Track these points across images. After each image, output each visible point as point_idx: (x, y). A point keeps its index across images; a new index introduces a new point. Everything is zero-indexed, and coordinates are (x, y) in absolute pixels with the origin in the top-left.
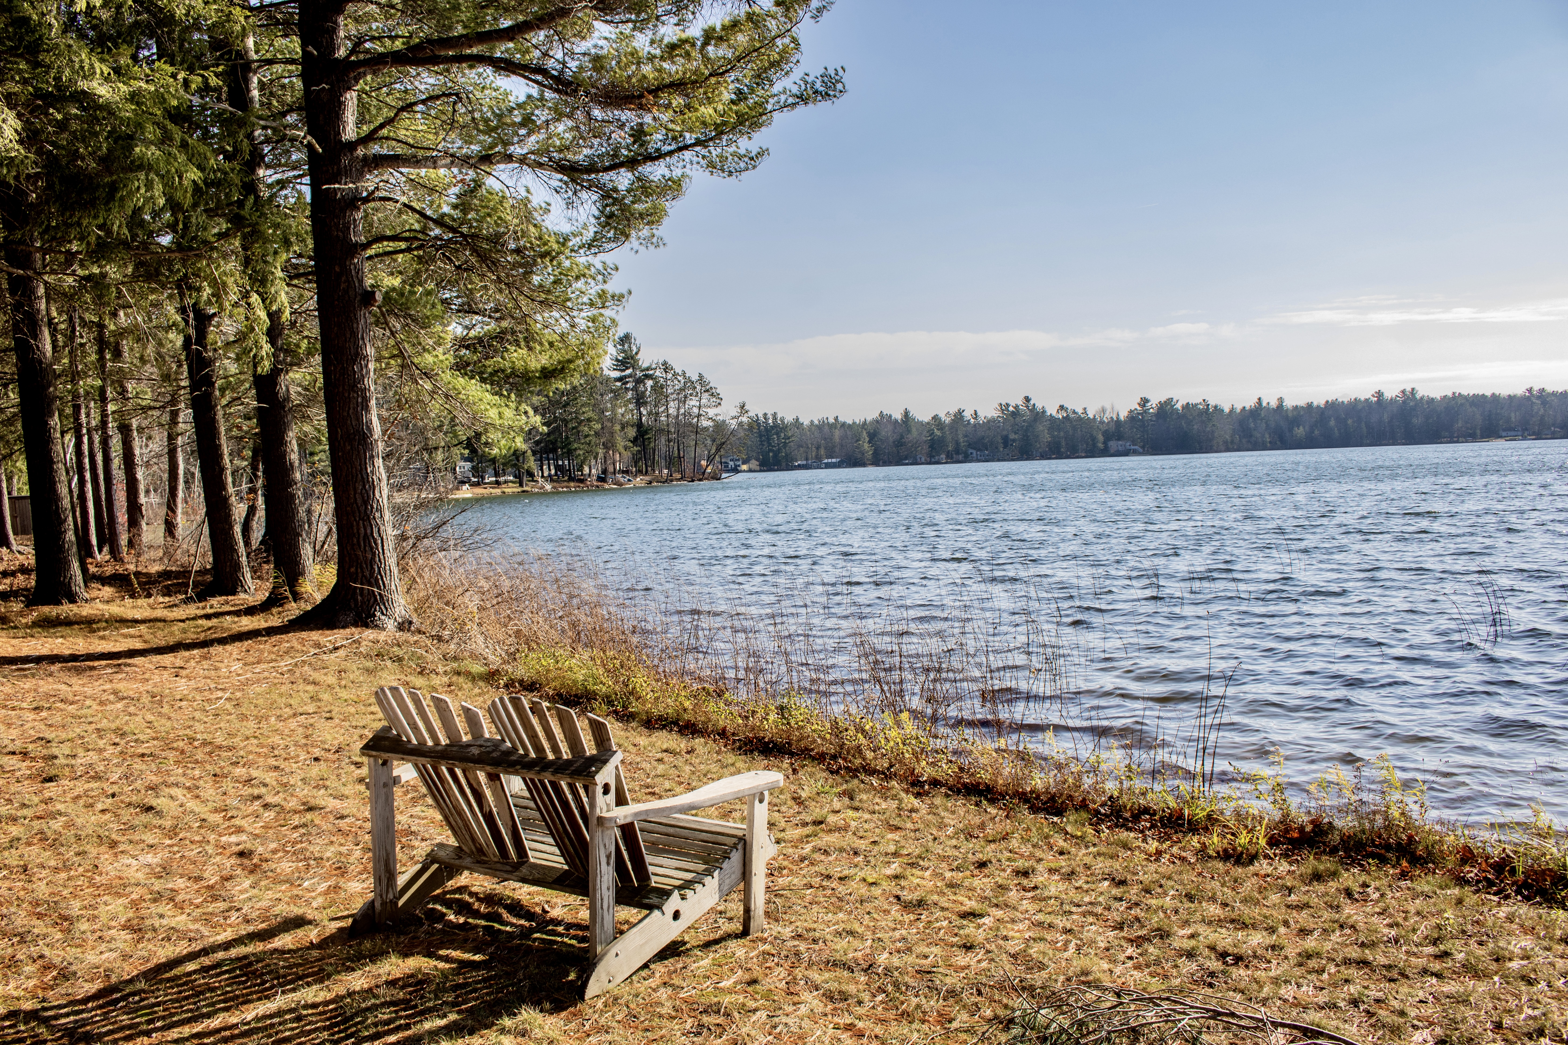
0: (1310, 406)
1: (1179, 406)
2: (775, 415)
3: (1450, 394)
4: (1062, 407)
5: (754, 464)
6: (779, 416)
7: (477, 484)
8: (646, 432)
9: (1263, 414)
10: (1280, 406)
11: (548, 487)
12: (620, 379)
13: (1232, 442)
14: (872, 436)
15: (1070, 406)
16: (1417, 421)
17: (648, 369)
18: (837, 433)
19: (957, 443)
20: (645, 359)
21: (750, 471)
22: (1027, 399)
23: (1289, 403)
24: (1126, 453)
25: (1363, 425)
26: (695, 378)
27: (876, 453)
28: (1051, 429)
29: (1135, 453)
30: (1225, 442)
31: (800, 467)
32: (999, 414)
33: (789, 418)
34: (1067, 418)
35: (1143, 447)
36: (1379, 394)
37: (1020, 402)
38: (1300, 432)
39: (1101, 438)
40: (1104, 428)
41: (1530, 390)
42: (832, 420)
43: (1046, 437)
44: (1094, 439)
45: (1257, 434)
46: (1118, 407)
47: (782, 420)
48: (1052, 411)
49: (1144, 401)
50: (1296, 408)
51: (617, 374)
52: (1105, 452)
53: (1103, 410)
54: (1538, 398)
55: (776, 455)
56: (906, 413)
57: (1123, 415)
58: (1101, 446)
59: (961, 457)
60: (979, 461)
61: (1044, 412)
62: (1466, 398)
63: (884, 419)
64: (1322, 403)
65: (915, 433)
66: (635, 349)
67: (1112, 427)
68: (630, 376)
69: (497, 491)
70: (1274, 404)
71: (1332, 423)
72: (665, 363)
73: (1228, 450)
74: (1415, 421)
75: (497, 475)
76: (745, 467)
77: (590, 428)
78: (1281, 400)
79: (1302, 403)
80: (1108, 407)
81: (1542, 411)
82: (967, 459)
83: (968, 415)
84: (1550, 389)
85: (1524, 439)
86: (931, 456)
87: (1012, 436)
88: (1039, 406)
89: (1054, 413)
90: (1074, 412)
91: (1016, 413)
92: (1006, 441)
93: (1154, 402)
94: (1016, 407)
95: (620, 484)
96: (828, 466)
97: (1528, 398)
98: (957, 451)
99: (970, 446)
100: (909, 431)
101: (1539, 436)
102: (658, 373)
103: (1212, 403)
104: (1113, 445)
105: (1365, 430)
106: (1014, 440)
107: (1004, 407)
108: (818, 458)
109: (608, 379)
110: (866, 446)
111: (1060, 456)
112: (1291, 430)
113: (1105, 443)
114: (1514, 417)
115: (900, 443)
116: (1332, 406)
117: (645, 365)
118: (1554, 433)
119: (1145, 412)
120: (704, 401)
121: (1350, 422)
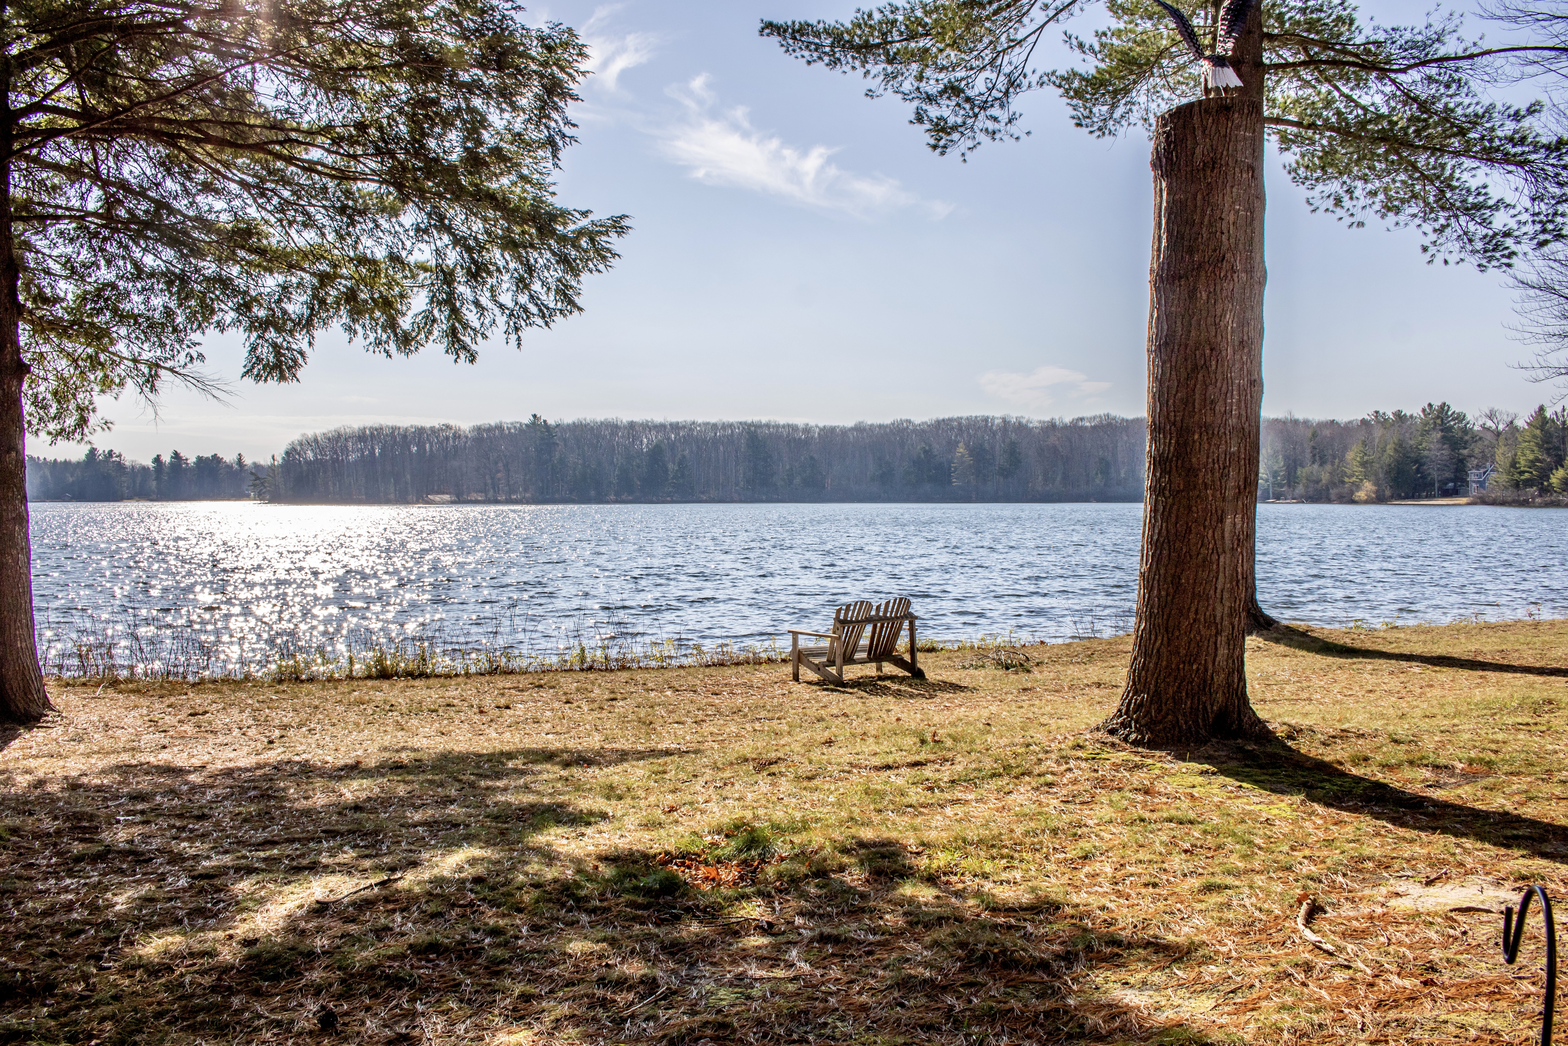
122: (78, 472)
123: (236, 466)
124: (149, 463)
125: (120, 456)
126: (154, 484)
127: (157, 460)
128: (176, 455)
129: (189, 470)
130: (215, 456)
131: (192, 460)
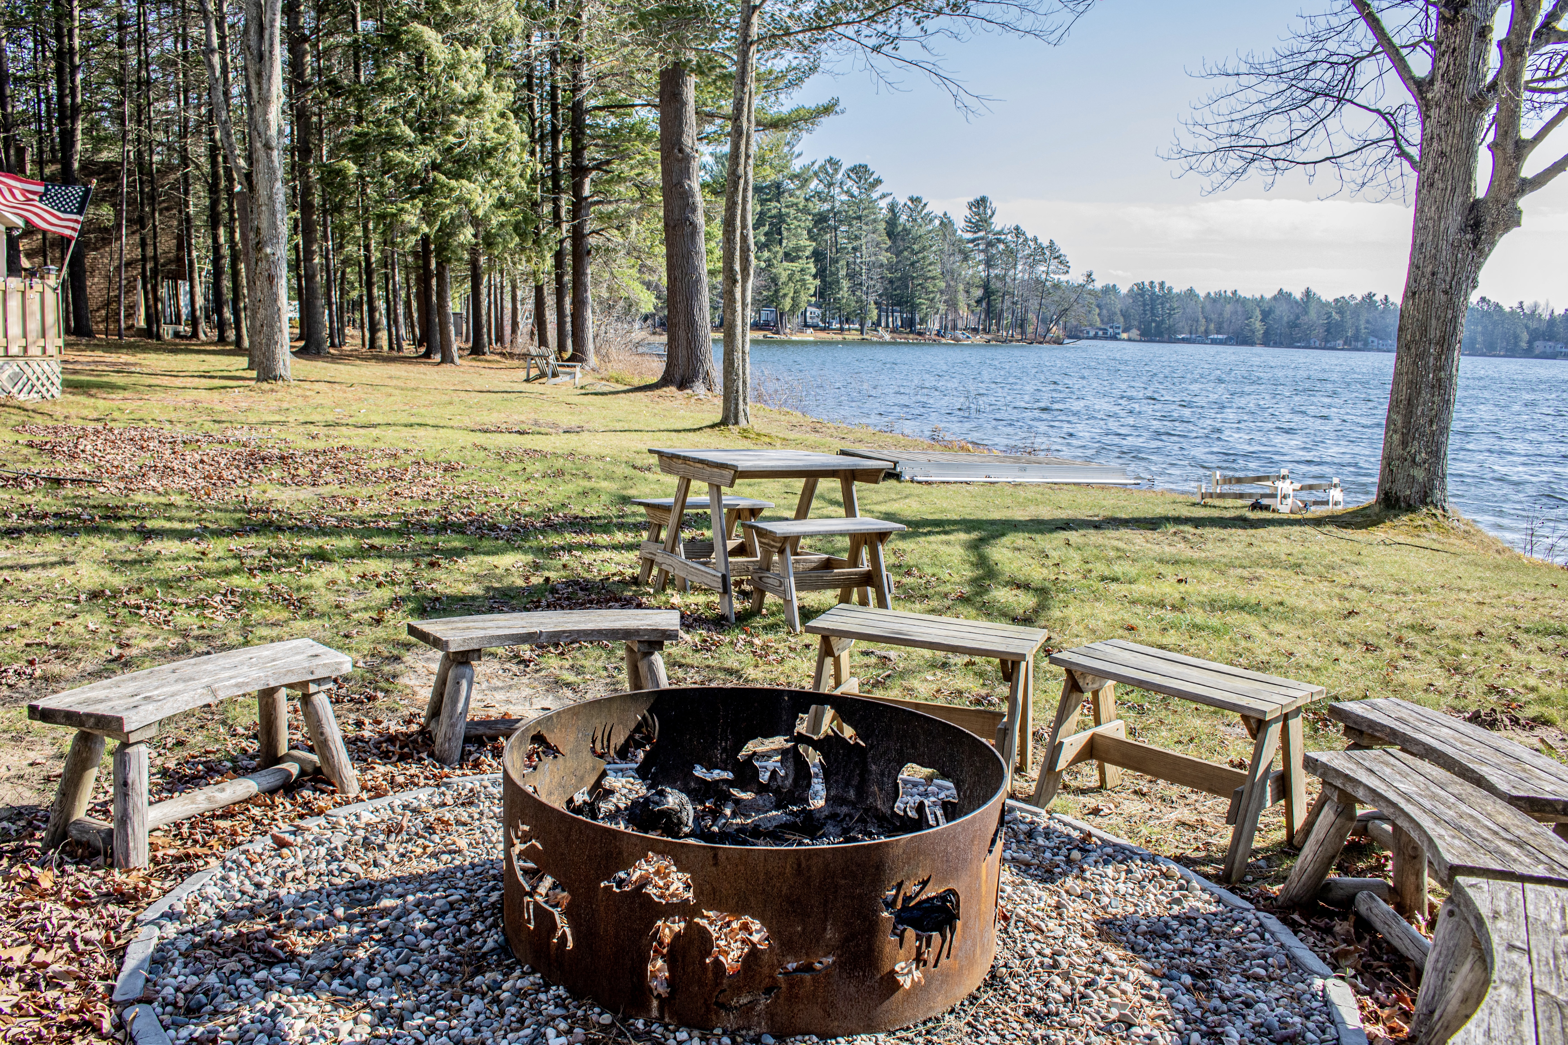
2: (1162, 284)
4: (1484, 299)
5: (1134, 333)
6: (1167, 285)
7: (823, 329)
8: (993, 293)
11: (888, 337)
12: (973, 241)
14: (1266, 315)
15: (1494, 298)
17: (999, 233)
18: (1229, 308)
19: (1358, 329)
20: (998, 223)
21: (1129, 340)
24: (1553, 356)
26: (1045, 243)
27: (1266, 333)
28: (1470, 322)
31: (1183, 341)
33: (1179, 288)
34: (1487, 312)
39: (1525, 336)
42: (1229, 294)
44: (1516, 337)
46: (1552, 305)
47: (1170, 289)
51: (969, 236)
55: (1159, 325)
56: (1308, 292)
58: (1524, 345)
59: (1359, 345)
63: (1282, 296)
65: (1313, 314)
66: (989, 212)
67: (1544, 324)
68: (982, 238)
69: (839, 337)
72: (1017, 228)
75: (841, 322)
76: (1125, 336)
77: (935, 286)
80: (1542, 303)
82: (1365, 347)
83: (1377, 299)
86: (1327, 341)
90: (1498, 305)
95: (957, 340)
96: (1214, 342)
98: (1356, 338)
100: (1306, 312)
102: (1009, 237)
104: (1539, 346)
108: (1207, 332)
109: (961, 240)
110: (1257, 324)
113: (1529, 342)
115: (1294, 325)
117: (998, 228)
120: (1052, 267)
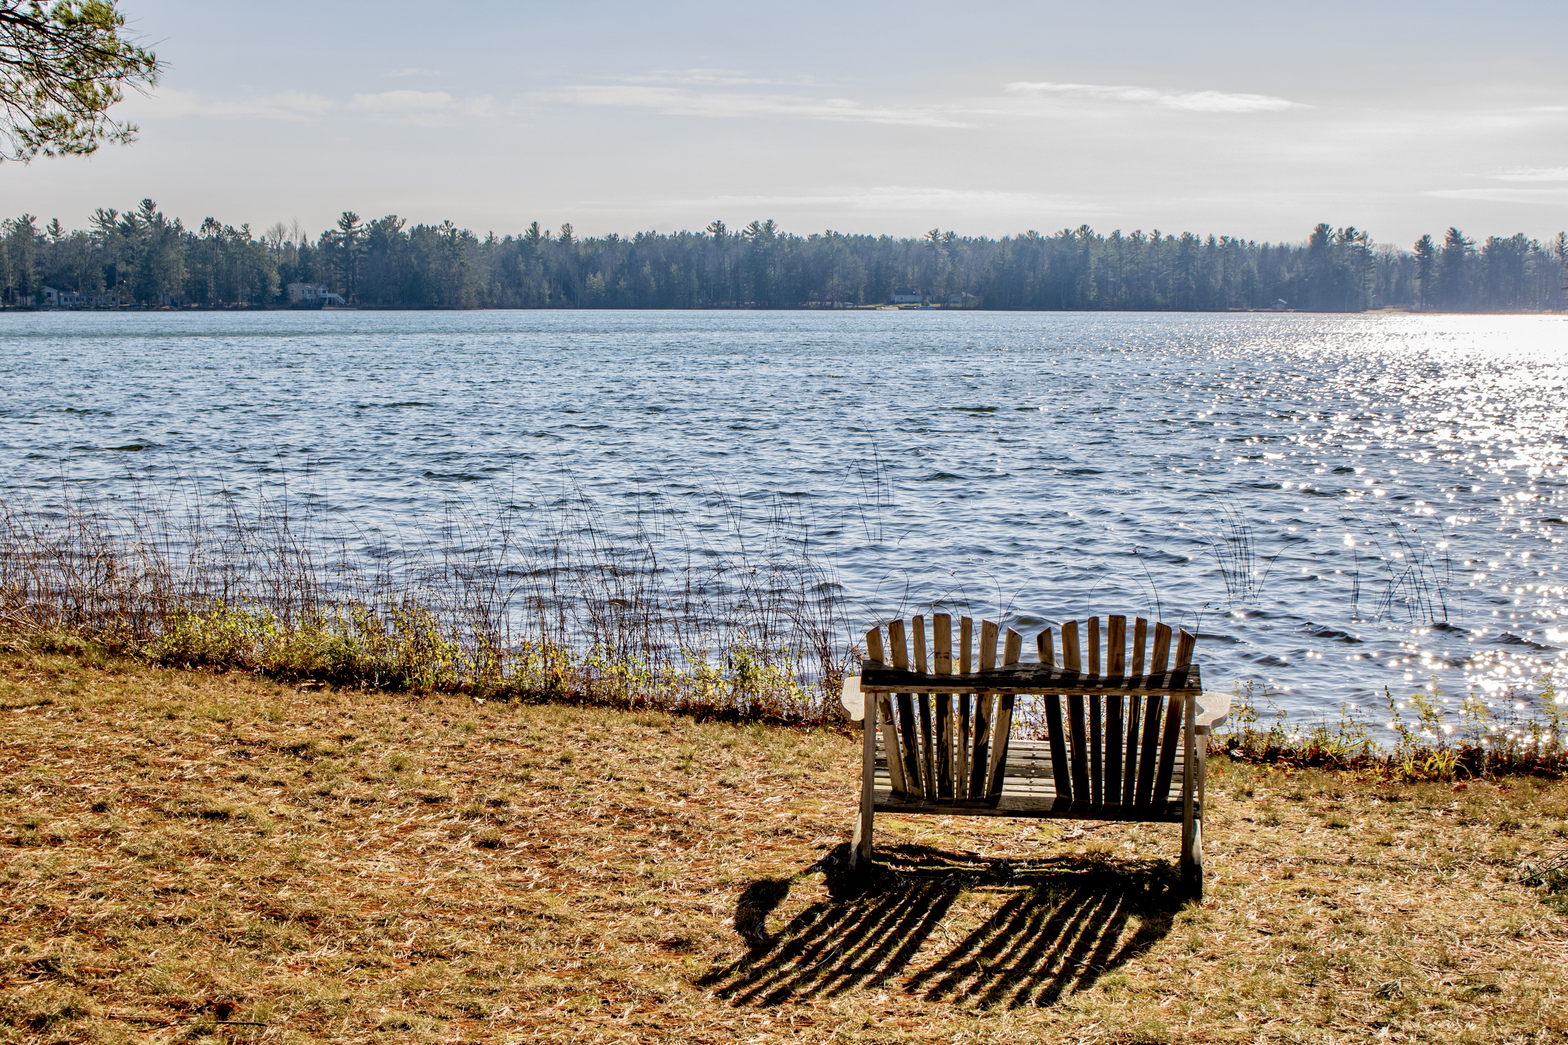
0: (613, 240)
1: (406, 230)
3: (822, 234)
4: (210, 222)
9: (540, 248)
10: (566, 238)
13: (491, 293)
15: (224, 223)
16: (774, 273)
19: (24, 276)
22: (149, 205)
23: (579, 235)
24: (317, 305)
25: (694, 276)
28: (190, 258)
29: (333, 304)
30: (480, 293)
32: (97, 227)
34: (218, 241)
35: (346, 296)
36: (719, 227)
37: (136, 209)
38: (597, 281)
39: (275, 277)
40: (279, 260)
41: (935, 234)
43: (183, 273)
44: (264, 279)
45: (529, 282)
48: (193, 227)
49: (349, 220)
50: (591, 242)
52: (283, 302)
53: (280, 231)
54: (945, 245)
57: (314, 240)
58: (276, 290)
59: (29, 301)
60: (61, 308)
61: (179, 228)
62: (846, 240)
64: (631, 237)
67: (295, 260)
70: (556, 234)
71: (647, 269)
73: (483, 306)
74: (770, 271)
78: (567, 228)
79: (601, 235)
80: (287, 225)
81: (949, 267)
82: (40, 304)
83: (41, 226)
84: (961, 233)
85: (926, 307)
87: (121, 268)
88: (170, 219)
89: (197, 232)
90: (231, 231)
91: (130, 228)
92: (111, 278)
93: (362, 224)
94: (130, 218)
97: (931, 246)
98: (24, 290)
99: (46, 281)
101: (945, 305)
103: (460, 228)
104: (296, 290)
105: (696, 284)
106: (125, 275)
107: (106, 218)
111: (205, 305)
112: (583, 278)
113: (282, 286)
114: (913, 273)
116: (645, 241)
118: (965, 300)
119: (350, 238)
121: (674, 268)
122: (1300, 265)
123: (1555, 255)
124: (1410, 249)
125: (1363, 238)
126: (1417, 283)
127: (1424, 244)
128: (1455, 236)
129: (1473, 259)
130: (1519, 238)
131: (1480, 244)
